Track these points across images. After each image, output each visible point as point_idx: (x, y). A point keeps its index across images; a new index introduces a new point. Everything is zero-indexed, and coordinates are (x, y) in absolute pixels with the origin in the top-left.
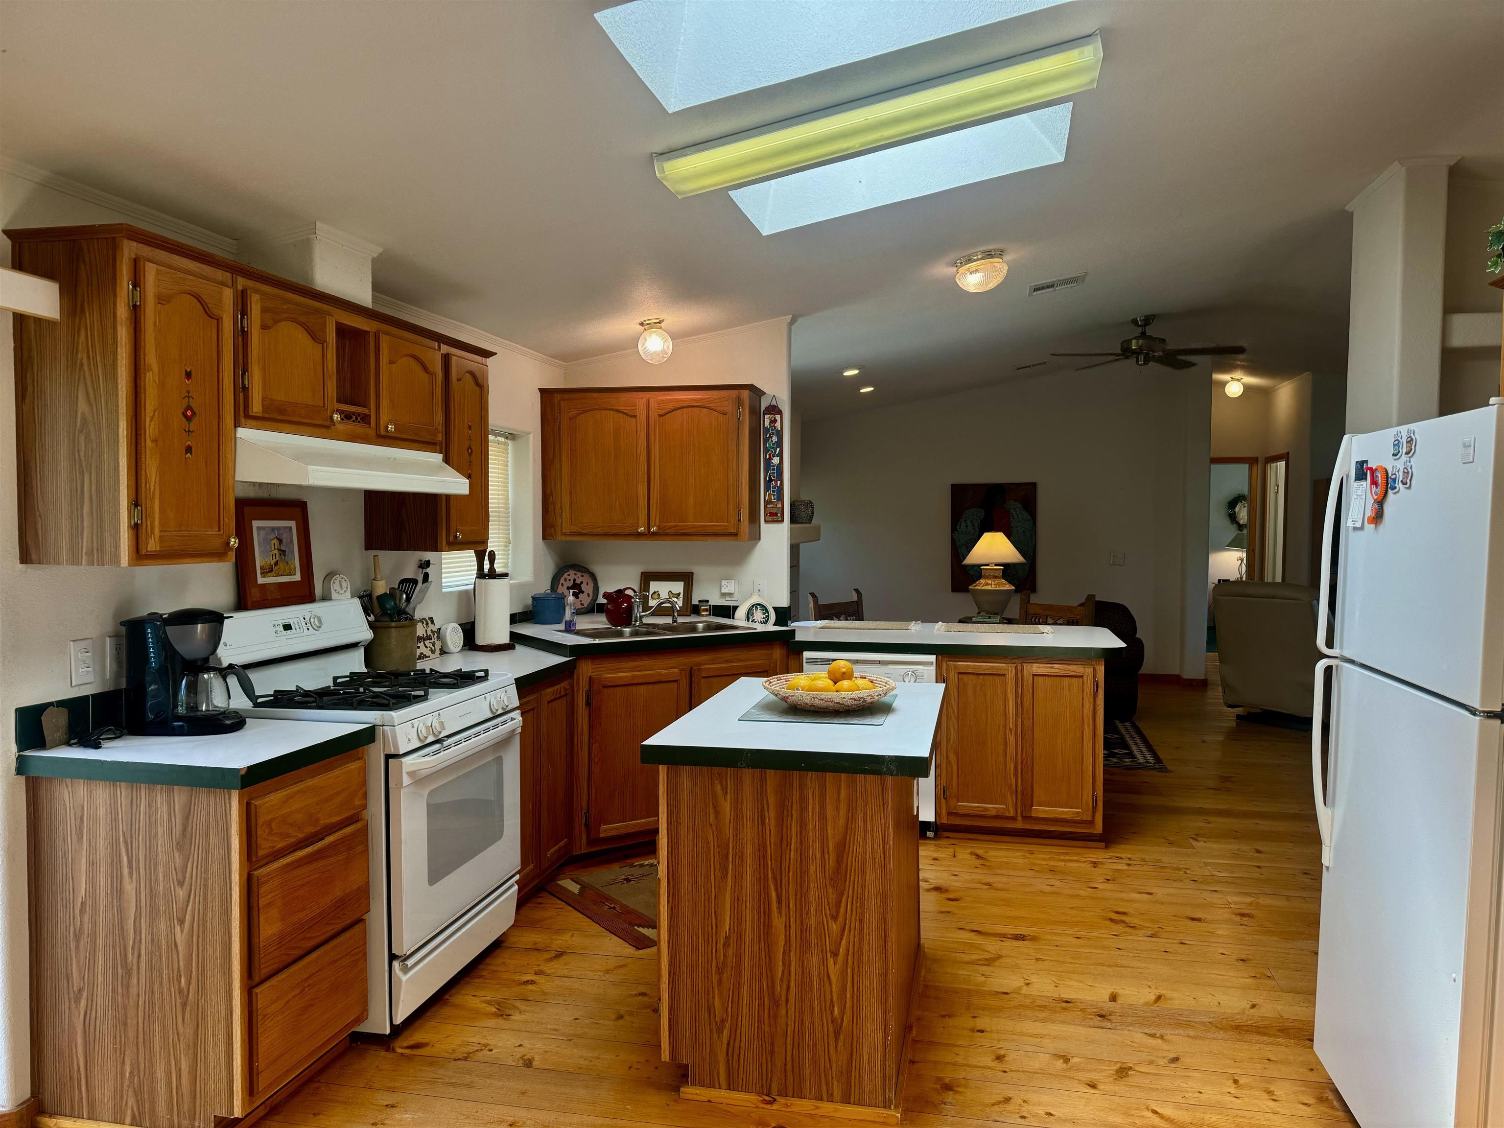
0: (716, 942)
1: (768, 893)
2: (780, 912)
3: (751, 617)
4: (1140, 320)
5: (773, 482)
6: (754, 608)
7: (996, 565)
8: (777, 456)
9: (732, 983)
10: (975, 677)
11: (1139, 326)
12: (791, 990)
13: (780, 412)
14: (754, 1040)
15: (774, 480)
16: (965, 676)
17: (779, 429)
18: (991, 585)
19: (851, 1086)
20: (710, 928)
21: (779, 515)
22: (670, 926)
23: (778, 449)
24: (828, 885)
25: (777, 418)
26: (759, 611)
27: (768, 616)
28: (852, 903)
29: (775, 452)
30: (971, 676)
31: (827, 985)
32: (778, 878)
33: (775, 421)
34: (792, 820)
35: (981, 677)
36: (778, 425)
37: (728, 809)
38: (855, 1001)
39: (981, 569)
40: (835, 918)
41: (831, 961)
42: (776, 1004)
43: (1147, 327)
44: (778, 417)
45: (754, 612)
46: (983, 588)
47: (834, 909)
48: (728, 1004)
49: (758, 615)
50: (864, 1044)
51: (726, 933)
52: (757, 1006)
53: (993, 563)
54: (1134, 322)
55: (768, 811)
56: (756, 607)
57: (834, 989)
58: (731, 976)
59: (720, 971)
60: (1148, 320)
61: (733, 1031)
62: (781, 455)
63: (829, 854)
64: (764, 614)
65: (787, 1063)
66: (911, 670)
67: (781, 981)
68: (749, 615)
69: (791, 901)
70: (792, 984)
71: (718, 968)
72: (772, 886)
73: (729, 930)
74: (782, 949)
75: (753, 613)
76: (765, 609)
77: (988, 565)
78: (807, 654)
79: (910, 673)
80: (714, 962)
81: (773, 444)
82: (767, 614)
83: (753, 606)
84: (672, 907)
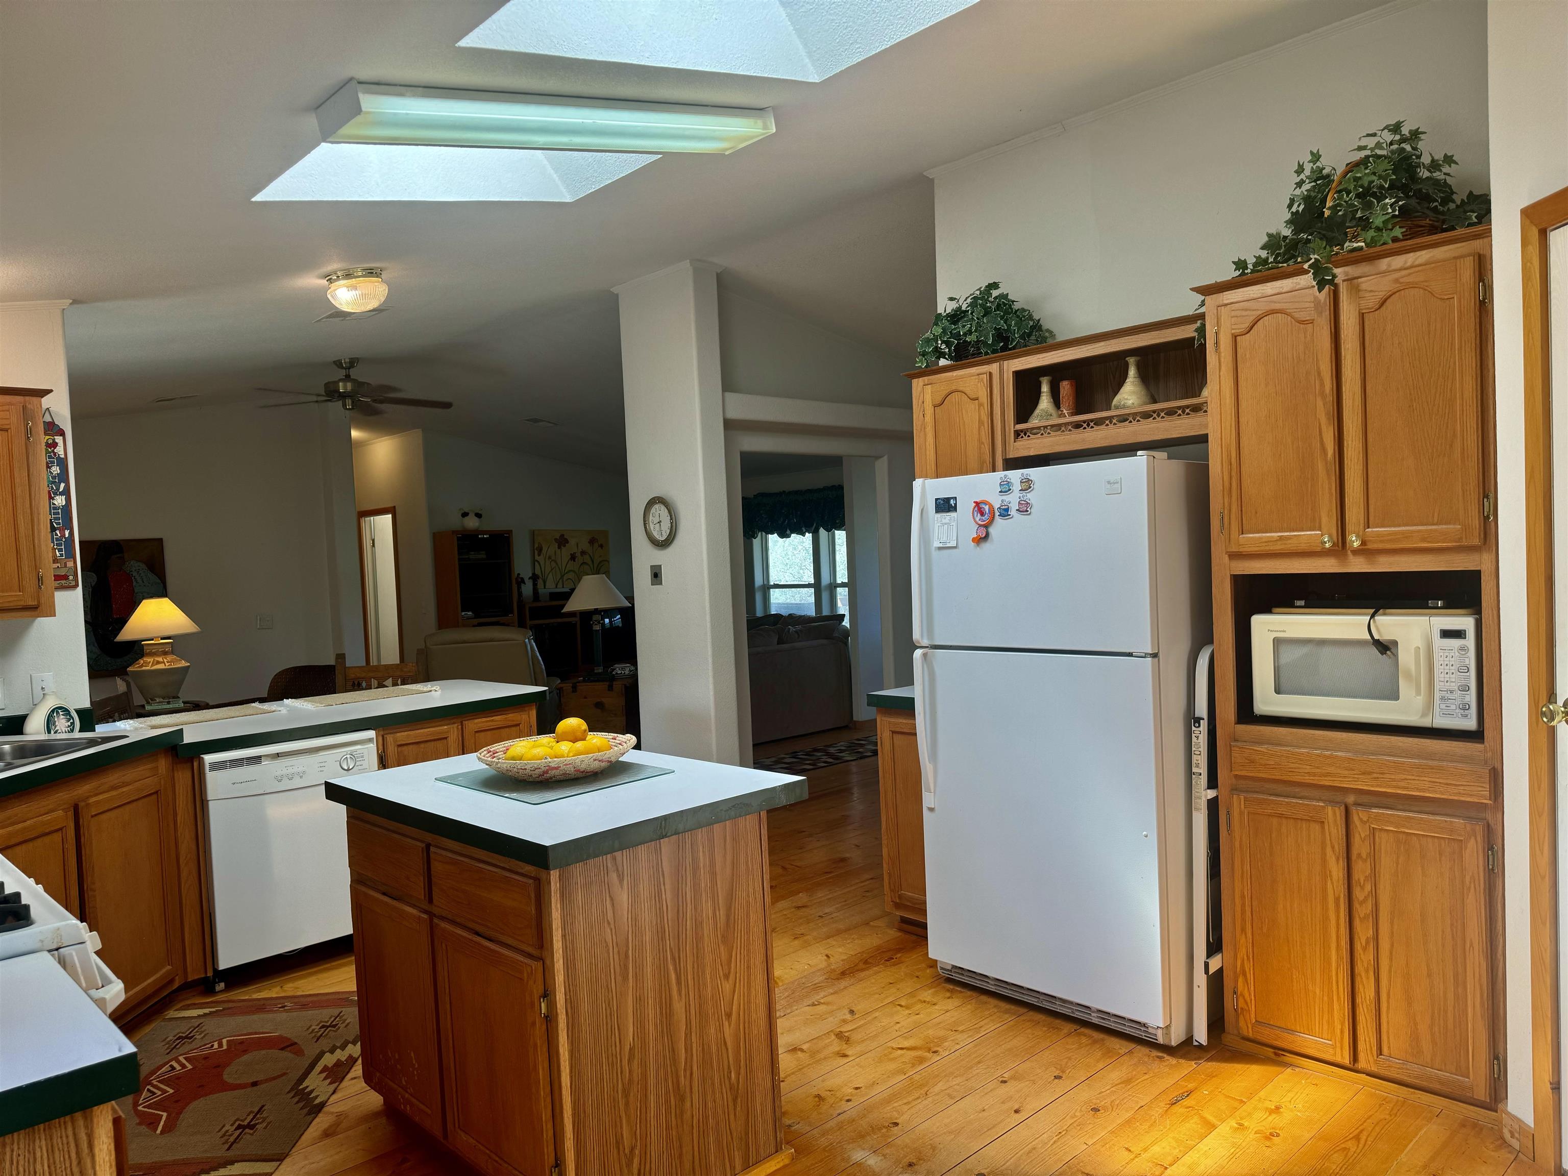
0: (621, 1061)
1: (668, 979)
2: (680, 994)
3: (53, 727)
4: (345, 362)
5: (58, 532)
6: (55, 714)
7: (162, 639)
8: (61, 494)
9: (639, 1100)
10: (414, 747)
11: (342, 368)
12: (694, 1075)
13: (62, 433)
14: (663, 1152)
15: (59, 529)
16: (405, 748)
17: (62, 456)
18: (163, 662)
19: (749, 1148)
20: (614, 1047)
21: (71, 578)
22: (572, 1064)
23: (62, 485)
24: (720, 943)
25: (56, 441)
26: (62, 717)
27: (73, 724)
28: (741, 953)
29: (58, 489)
30: (411, 746)
31: (724, 1051)
32: (677, 955)
33: (55, 445)
34: (686, 887)
35: (422, 745)
36: (60, 450)
37: (625, 897)
38: (747, 1055)
39: (143, 645)
40: (727, 977)
41: (726, 1024)
42: (682, 1099)
43: (351, 370)
44: (59, 440)
45: (56, 719)
46: (152, 668)
47: (726, 967)
48: (636, 1127)
49: (61, 723)
50: (757, 1096)
51: (630, 1045)
52: (664, 1113)
53: (158, 637)
54: (338, 364)
55: (664, 884)
56: (58, 713)
57: (730, 1054)
58: (638, 1092)
59: (626, 1094)
60: (353, 363)
61: (643, 1155)
62: (67, 493)
63: (719, 910)
64: (68, 721)
65: (695, 1160)
66: (349, 752)
67: (685, 1070)
68: (50, 724)
69: (689, 977)
70: (695, 1068)
71: (624, 1090)
72: (671, 967)
73: (633, 1039)
74: (684, 1034)
75: (55, 722)
76: (66, 712)
77: (153, 640)
78: (209, 758)
79: (348, 756)
80: (620, 1086)
81: (54, 477)
82: (72, 721)
83: (53, 711)
84: (572, 1041)
